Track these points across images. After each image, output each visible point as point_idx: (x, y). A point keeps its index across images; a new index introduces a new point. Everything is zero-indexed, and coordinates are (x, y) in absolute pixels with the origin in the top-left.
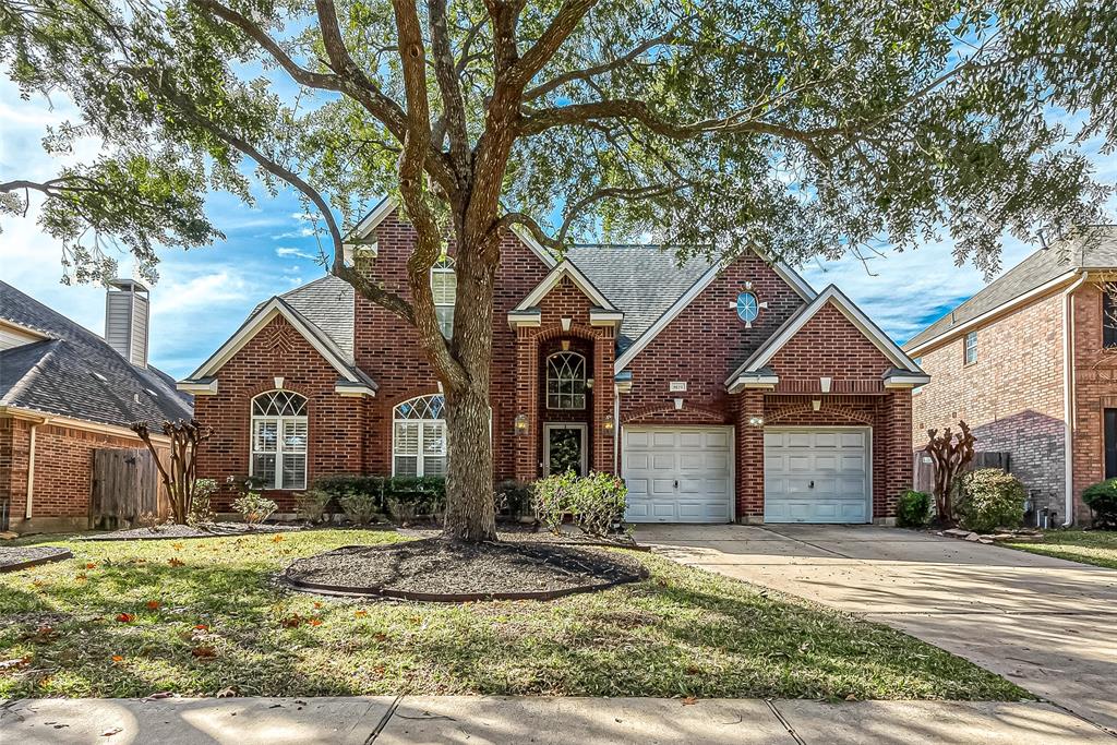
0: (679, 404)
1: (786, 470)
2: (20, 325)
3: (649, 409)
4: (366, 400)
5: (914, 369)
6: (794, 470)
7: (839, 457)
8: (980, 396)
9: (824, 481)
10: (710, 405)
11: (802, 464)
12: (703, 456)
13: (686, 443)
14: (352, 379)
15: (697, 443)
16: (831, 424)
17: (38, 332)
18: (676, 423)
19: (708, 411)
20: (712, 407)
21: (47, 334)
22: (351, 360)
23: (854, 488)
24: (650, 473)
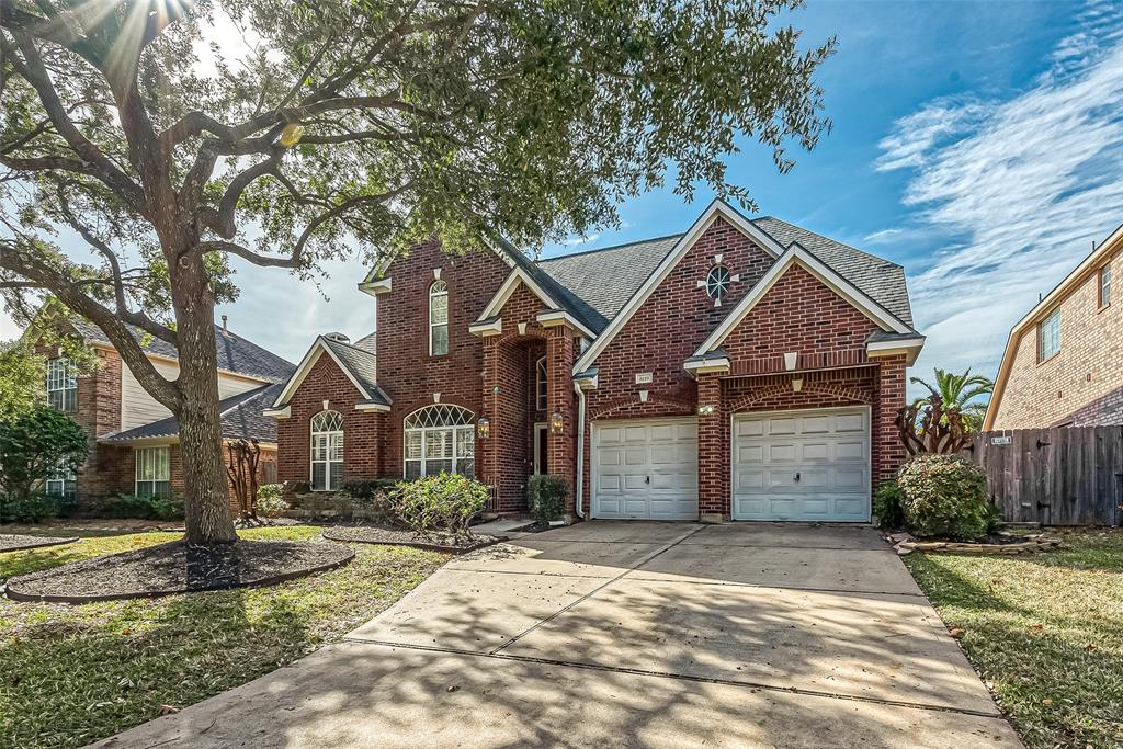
0: (644, 396)
1: (767, 461)
2: (247, 376)
3: (616, 404)
4: (382, 415)
5: (902, 330)
6: (776, 461)
7: (832, 443)
8: (1112, 350)
9: (811, 472)
10: (676, 395)
11: (788, 453)
12: (675, 449)
13: (657, 437)
14: (368, 397)
15: (669, 436)
16: (815, 406)
17: (261, 379)
18: (642, 416)
19: (673, 402)
20: (678, 397)
21: (268, 380)
22: (373, 380)
23: (853, 479)
24: (624, 468)
